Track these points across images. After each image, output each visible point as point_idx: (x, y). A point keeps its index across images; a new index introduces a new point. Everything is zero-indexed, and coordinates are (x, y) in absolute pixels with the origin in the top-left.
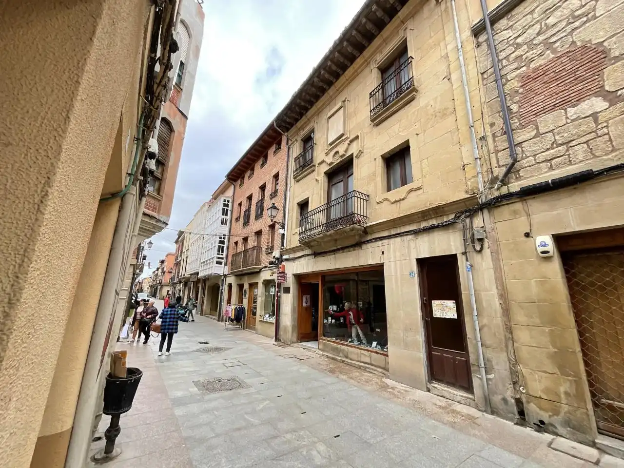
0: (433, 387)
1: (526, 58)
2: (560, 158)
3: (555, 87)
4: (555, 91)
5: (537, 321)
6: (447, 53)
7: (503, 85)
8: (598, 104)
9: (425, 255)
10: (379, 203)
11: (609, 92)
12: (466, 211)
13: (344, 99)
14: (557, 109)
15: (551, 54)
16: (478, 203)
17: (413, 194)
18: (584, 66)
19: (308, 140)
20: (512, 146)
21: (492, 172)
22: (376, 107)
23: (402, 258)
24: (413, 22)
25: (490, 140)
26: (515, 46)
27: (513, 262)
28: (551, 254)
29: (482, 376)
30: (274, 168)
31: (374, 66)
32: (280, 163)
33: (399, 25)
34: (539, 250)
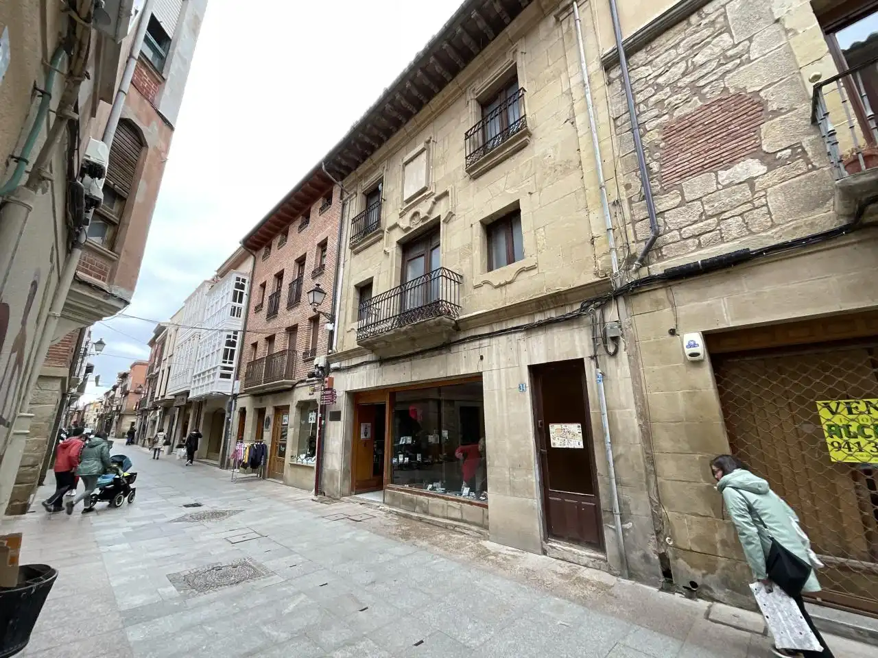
0: (551, 546)
1: (669, 104)
2: (711, 234)
3: (703, 144)
4: (704, 148)
5: (686, 447)
6: (570, 89)
7: (641, 137)
8: (754, 167)
9: (541, 359)
10: (476, 287)
11: (767, 153)
12: (596, 300)
13: (428, 139)
14: (706, 171)
15: (698, 101)
16: (611, 289)
17: (525, 275)
18: (739, 119)
19: (373, 195)
20: (653, 216)
21: (629, 248)
22: (474, 152)
23: (509, 365)
24: (525, 42)
25: (626, 206)
26: (656, 88)
27: (656, 368)
28: (701, 357)
29: (617, 527)
30: (319, 233)
31: (471, 97)
32: (330, 225)
33: (506, 45)
34: (688, 352)
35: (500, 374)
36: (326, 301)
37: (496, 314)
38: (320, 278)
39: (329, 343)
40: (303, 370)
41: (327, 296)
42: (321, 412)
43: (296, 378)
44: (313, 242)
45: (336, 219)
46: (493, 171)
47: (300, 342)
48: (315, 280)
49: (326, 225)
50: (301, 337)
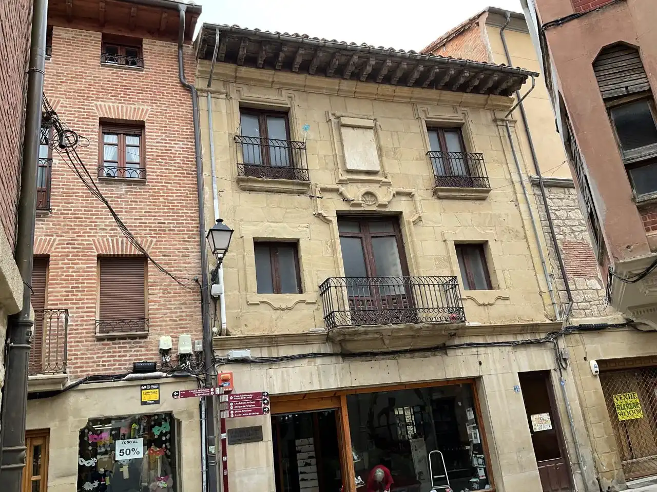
1: (562, 230)
2: (589, 310)
4: (579, 264)
5: (598, 419)
6: (512, 180)
8: (597, 284)
9: (526, 368)
14: (582, 277)
15: (574, 238)
17: (501, 302)
23: (504, 371)
24: (471, 113)
28: (598, 373)
29: (582, 471)
30: (106, 98)
31: (422, 116)
32: (146, 104)
33: (457, 102)
34: (594, 370)
35: (498, 379)
36: (165, 238)
37: (492, 329)
38: (132, 188)
39: (213, 316)
40: (95, 356)
41: (169, 230)
42: (223, 432)
43: (68, 370)
44: (79, 105)
45: (167, 103)
46: (457, 202)
47: (68, 296)
48: (111, 187)
49: (131, 96)
50: (72, 287)
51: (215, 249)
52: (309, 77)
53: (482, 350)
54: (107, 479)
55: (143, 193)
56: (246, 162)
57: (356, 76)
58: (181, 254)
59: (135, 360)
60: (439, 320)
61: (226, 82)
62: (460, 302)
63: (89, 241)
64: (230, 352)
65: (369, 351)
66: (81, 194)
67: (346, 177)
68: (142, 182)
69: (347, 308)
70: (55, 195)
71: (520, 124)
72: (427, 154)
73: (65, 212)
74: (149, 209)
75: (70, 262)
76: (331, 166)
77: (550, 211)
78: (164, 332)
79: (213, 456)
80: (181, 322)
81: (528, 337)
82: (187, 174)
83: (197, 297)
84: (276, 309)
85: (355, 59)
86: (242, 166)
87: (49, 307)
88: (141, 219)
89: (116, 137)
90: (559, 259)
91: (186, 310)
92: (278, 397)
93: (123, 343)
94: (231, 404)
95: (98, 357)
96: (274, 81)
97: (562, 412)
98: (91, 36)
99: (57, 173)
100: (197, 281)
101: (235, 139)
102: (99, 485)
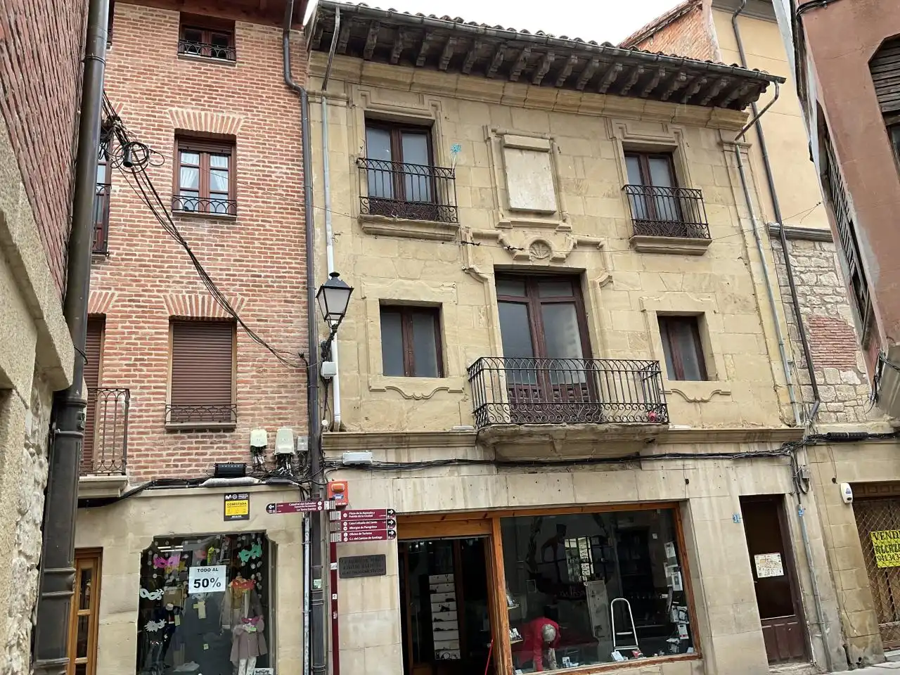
0: (772, 672)
1: (810, 301)
6: (741, 228)
8: (855, 378)
9: (751, 491)
11: (859, 371)
14: (834, 366)
15: (825, 311)
17: (719, 398)
23: (720, 494)
24: (688, 135)
25: (797, 368)
28: (851, 500)
29: (824, 634)
30: (184, 103)
31: (619, 136)
32: (237, 112)
33: (667, 117)
34: (846, 496)
35: (711, 503)
36: (261, 296)
37: (706, 435)
38: (216, 227)
39: (322, 405)
40: (164, 453)
41: (266, 286)
42: (333, 560)
43: (127, 471)
44: (148, 111)
45: (267, 111)
46: (663, 257)
47: (130, 371)
48: (189, 225)
49: (218, 100)
50: (136, 360)
51: (328, 314)
52: (463, 78)
53: (690, 463)
54: (177, 617)
55: (232, 235)
56: (373, 194)
57: (527, 78)
58: (282, 319)
59: (218, 460)
60: (632, 420)
61: (347, 84)
62: (662, 397)
63: (158, 297)
64: (344, 453)
65: (534, 459)
66: (149, 234)
67: (509, 219)
68: (231, 219)
69: (505, 400)
70: (115, 234)
71: (755, 149)
72: (623, 189)
73: (128, 257)
74: (240, 256)
75: (133, 325)
76: (489, 202)
77: (793, 274)
78: (256, 423)
79: (320, 593)
80: (280, 411)
81: (755, 448)
82: (291, 209)
83: (301, 378)
84: (408, 398)
85: (527, 53)
86: (367, 201)
87: (104, 385)
88: (229, 270)
89: (196, 156)
90: (804, 342)
91: (286, 395)
92: (407, 516)
93: (203, 437)
94: (345, 524)
95: (168, 455)
96: (413, 83)
97: (798, 552)
98: (165, 17)
99: (117, 203)
100: (302, 356)
101: (357, 162)
102: (166, 625)
